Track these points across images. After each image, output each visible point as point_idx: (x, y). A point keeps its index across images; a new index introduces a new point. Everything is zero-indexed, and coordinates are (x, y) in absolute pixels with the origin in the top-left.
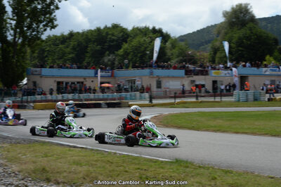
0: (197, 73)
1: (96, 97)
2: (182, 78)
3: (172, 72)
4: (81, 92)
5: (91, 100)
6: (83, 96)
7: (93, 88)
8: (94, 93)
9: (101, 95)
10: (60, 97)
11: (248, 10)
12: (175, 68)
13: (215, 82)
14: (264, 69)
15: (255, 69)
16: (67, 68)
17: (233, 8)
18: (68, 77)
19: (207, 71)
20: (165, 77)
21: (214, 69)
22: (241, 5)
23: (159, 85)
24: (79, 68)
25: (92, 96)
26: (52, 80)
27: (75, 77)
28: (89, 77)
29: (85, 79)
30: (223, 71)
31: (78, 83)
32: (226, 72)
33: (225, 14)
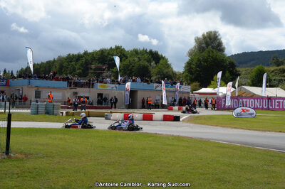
0: (82, 86)
2: (65, 89)
3: (54, 83)
11: (217, 37)
12: (57, 79)
13: (100, 95)
14: (155, 85)
15: (146, 84)
17: (203, 35)
19: (93, 84)
20: (45, 88)
21: (101, 82)
22: (211, 32)
23: (38, 95)
30: (109, 85)
32: (114, 85)
33: (197, 40)
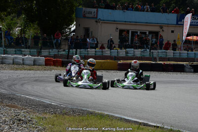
1: (177, 56)
4: (153, 47)
5: (169, 60)
6: (157, 53)
7: (172, 42)
8: (174, 49)
9: (184, 53)
10: (122, 52)
16: (137, 10)
18: (136, 23)
24: (153, 11)
25: (170, 53)
26: (114, 27)
27: (147, 24)
28: (168, 25)
29: (161, 27)
31: (150, 32)
